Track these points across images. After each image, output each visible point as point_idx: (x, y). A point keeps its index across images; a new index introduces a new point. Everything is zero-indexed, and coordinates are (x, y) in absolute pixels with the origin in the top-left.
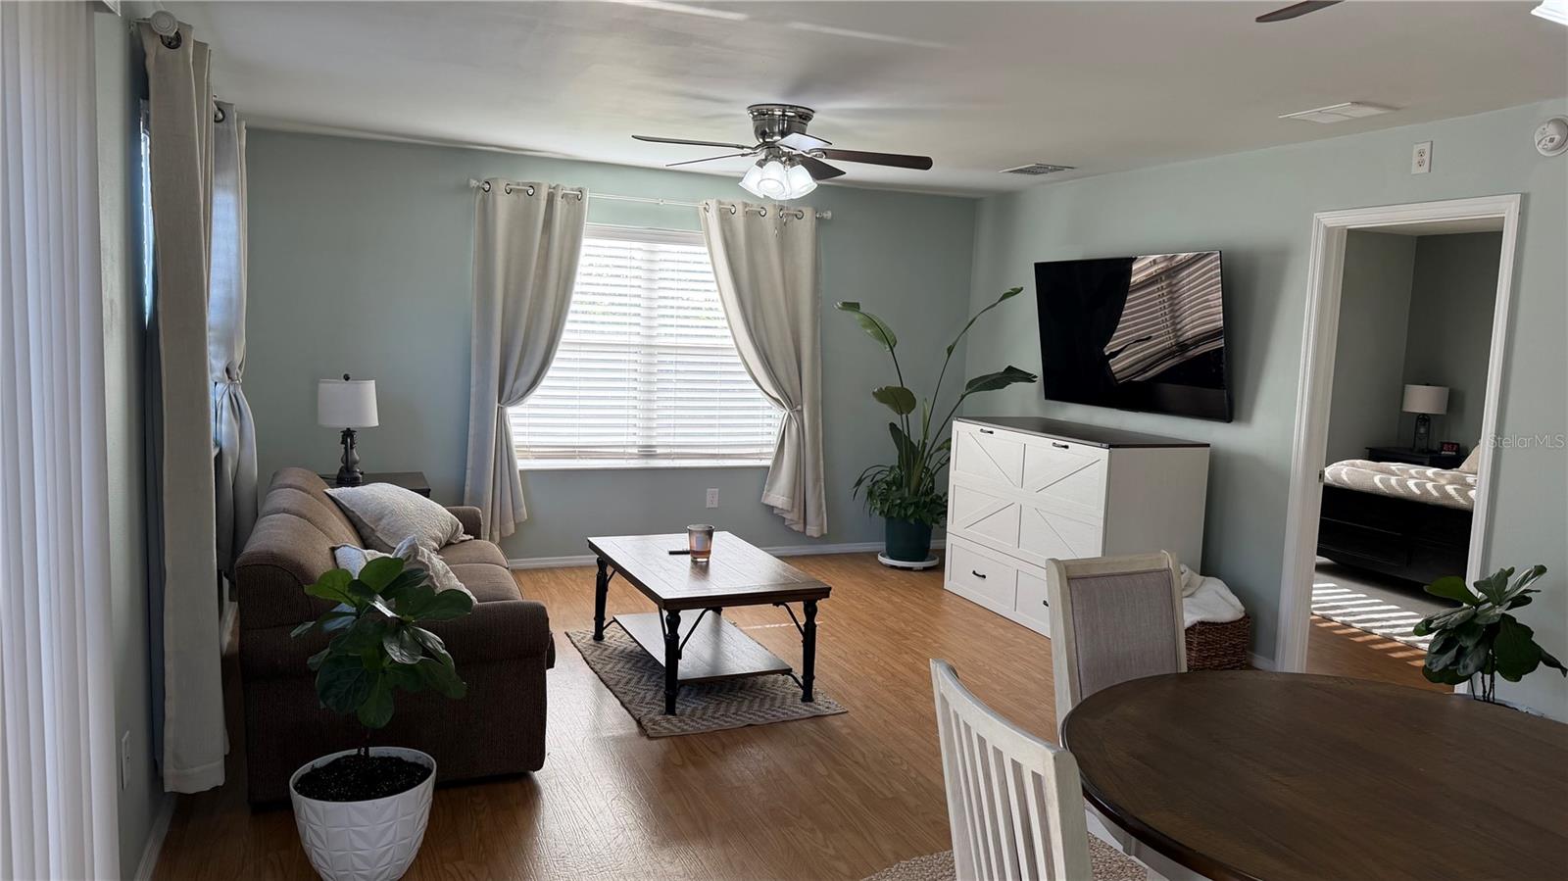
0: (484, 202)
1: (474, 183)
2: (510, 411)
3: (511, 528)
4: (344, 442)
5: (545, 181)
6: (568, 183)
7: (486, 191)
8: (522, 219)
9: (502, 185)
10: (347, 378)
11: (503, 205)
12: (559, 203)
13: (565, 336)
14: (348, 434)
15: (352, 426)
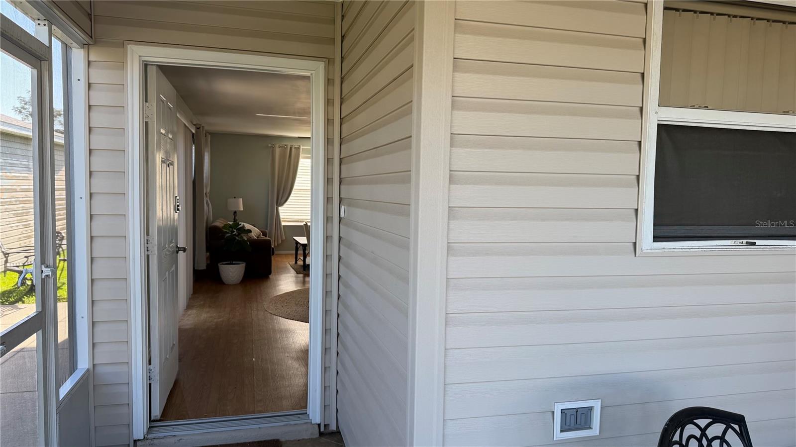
0: (273, 151)
1: (270, 145)
2: (280, 208)
3: (280, 242)
4: (234, 214)
5: (289, 144)
6: (296, 145)
7: (273, 148)
8: (283, 156)
9: (277, 146)
10: (235, 198)
11: (278, 151)
12: (293, 150)
13: (295, 187)
14: (235, 212)
15: (236, 210)
